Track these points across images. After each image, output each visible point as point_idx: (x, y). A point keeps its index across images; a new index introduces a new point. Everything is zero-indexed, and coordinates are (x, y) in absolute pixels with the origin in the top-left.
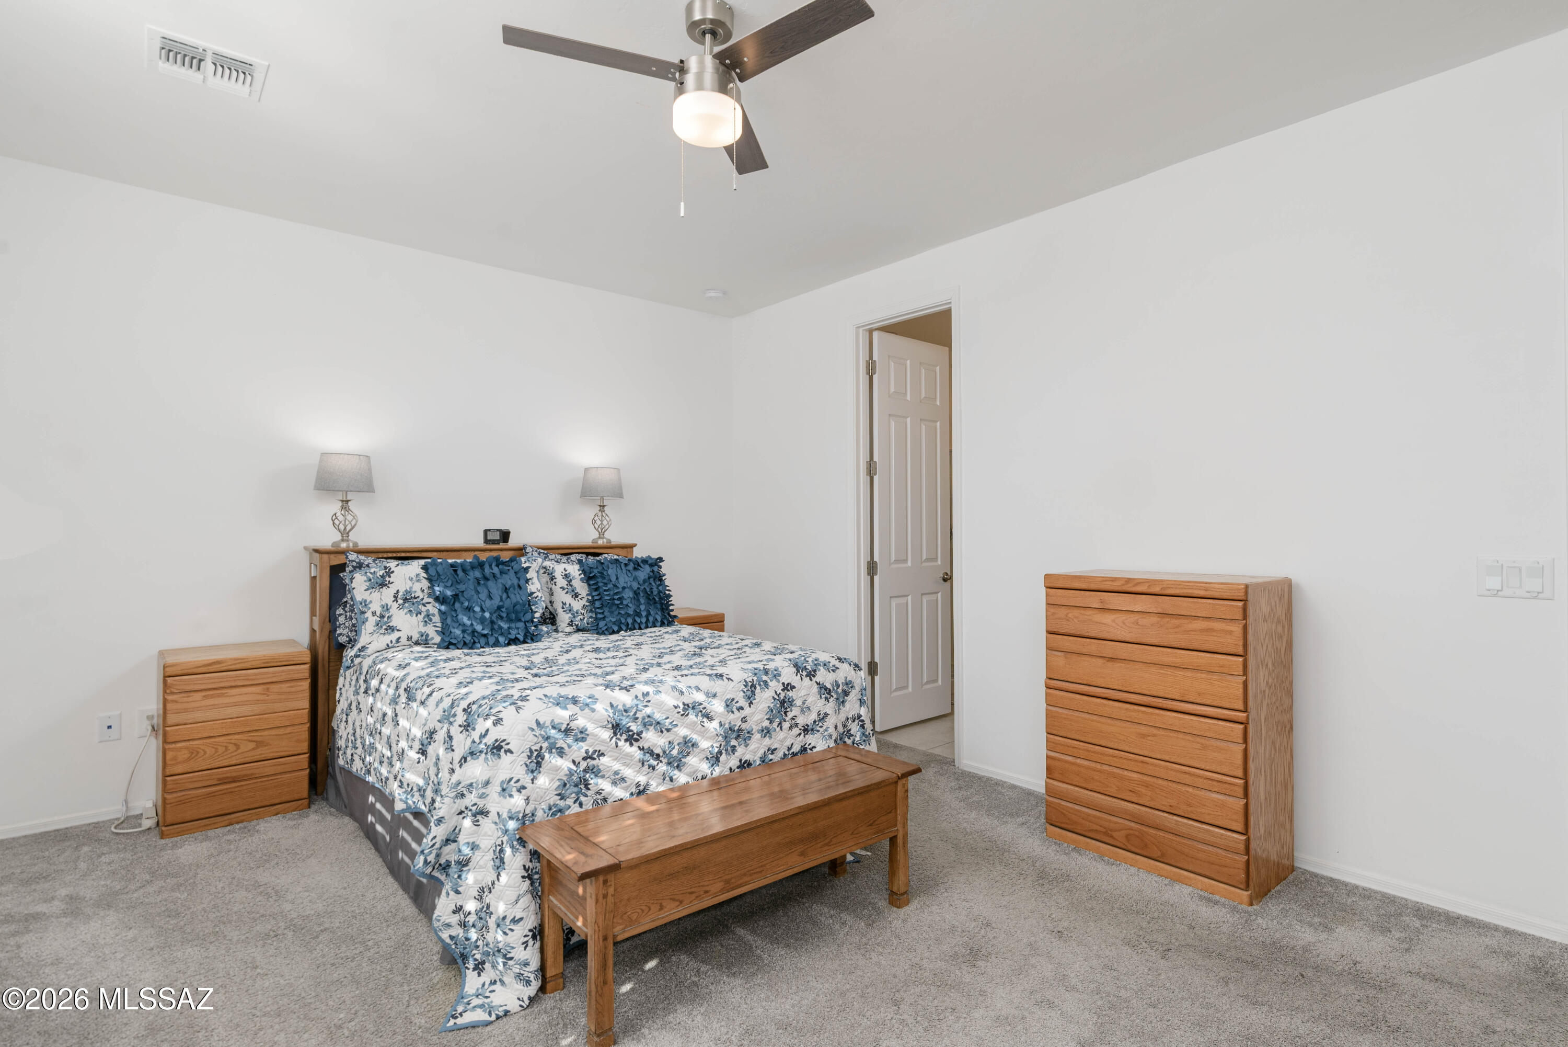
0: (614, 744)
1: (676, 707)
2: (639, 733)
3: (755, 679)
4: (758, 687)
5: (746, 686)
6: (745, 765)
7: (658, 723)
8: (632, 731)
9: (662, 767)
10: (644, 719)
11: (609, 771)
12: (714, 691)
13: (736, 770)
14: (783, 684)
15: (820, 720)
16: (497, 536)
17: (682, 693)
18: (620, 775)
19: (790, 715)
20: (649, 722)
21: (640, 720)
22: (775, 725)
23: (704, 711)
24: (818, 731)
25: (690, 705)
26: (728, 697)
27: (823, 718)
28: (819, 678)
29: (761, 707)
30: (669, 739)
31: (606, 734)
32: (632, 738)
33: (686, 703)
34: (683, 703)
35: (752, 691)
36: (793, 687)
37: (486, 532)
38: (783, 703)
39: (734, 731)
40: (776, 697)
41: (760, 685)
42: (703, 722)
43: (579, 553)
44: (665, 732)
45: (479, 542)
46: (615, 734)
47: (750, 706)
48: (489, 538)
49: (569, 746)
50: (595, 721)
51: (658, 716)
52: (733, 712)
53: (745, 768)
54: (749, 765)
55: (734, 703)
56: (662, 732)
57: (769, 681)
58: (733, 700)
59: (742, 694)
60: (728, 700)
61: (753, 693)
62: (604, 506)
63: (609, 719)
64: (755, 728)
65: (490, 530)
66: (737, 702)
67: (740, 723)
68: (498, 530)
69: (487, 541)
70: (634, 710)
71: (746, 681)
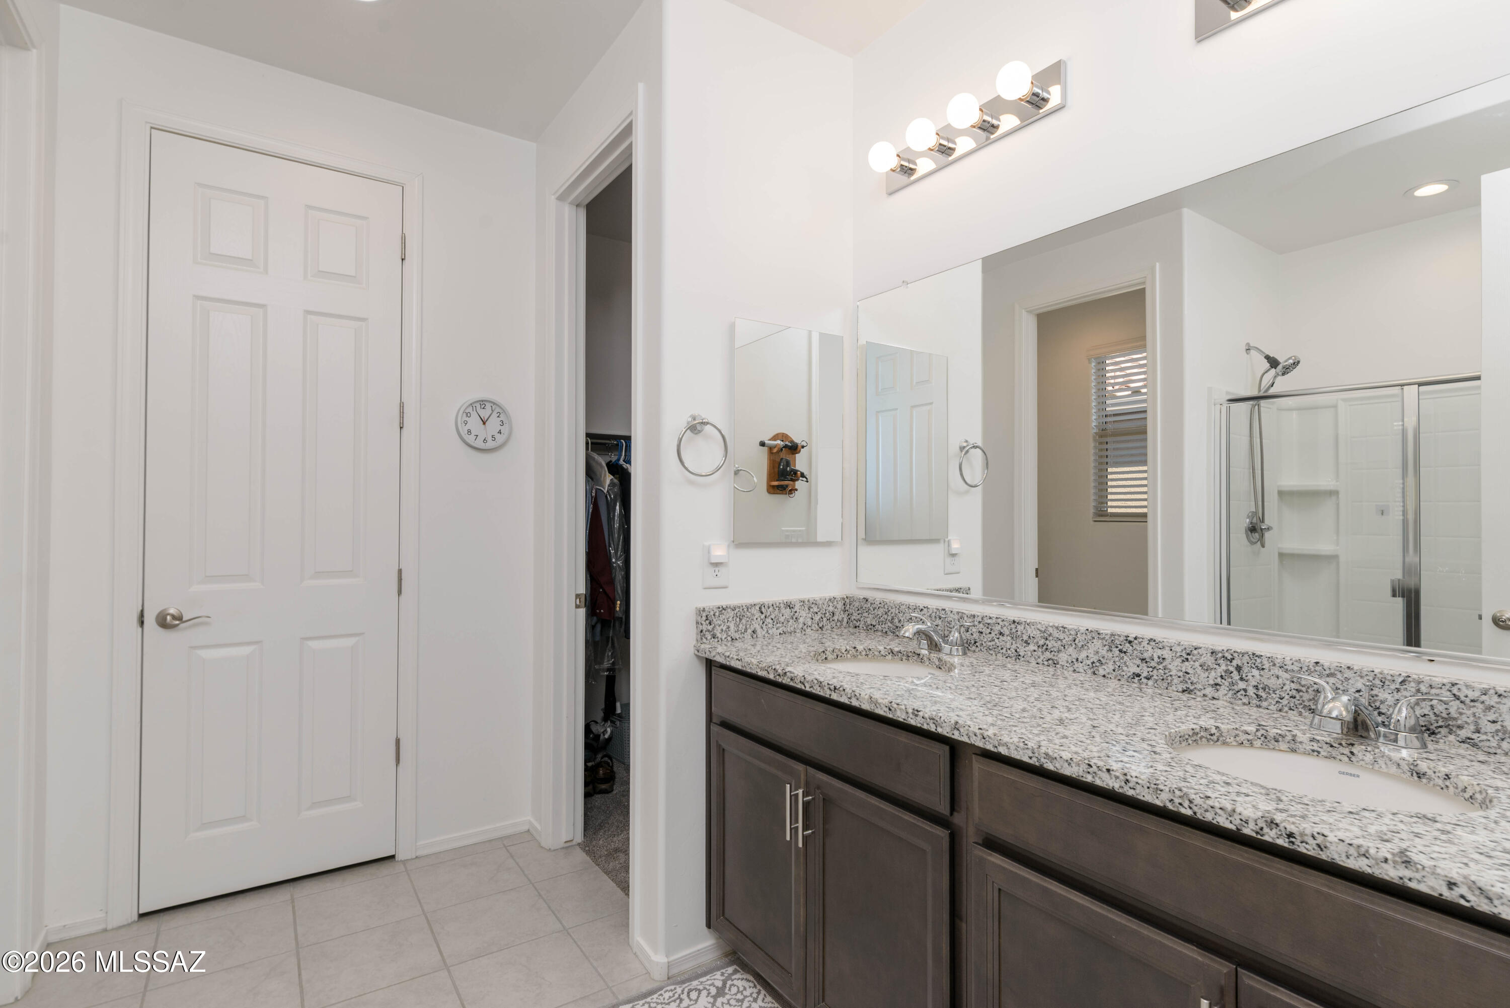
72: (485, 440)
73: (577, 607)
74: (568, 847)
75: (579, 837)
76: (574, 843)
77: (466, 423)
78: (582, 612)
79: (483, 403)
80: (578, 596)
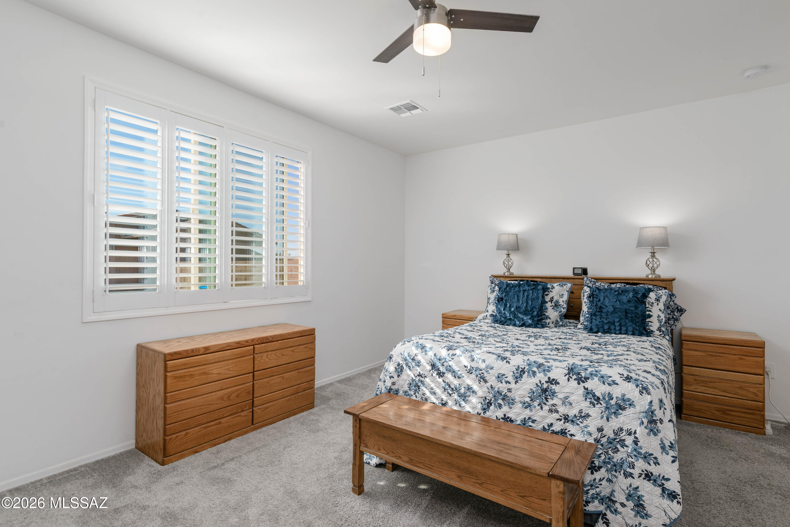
0: (431, 374)
1: (465, 367)
2: (443, 373)
3: (527, 367)
4: (526, 373)
5: (517, 370)
6: (506, 419)
7: (454, 372)
8: (440, 371)
9: (455, 396)
10: (447, 367)
11: (429, 386)
12: (492, 365)
13: (501, 420)
14: (549, 378)
15: (581, 417)
16: (580, 271)
17: (473, 360)
18: (433, 391)
19: (551, 402)
20: (450, 369)
21: (445, 366)
22: (536, 404)
23: (482, 375)
24: (578, 424)
25: (474, 368)
26: (501, 372)
27: (584, 417)
28: (590, 384)
29: (525, 387)
30: (460, 383)
31: (429, 368)
32: (441, 374)
33: (472, 366)
34: (471, 366)
35: (521, 375)
36: (557, 383)
37: (574, 268)
38: (545, 391)
39: (501, 394)
40: (539, 384)
41: (528, 372)
42: (481, 381)
43: (621, 283)
44: (457, 378)
45: (570, 274)
46: (432, 368)
47: (516, 383)
48: (575, 272)
49: (413, 367)
50: (426, 360)
51: (456, 368)
52: (502, 382)
53: (508, 421)
54: (512, 421)
55: (504, 377)
56: (455, 377)
57: (537, 372)
58: (504, 375)
59: (512, 373)
60: (500, 374)
61: (521, 376)
62: (654, 253)
63: (431, 361)
64: (517, 399)
65: (576, 268)
66: (506, 377)
67: (506, 391)
68: (580, 268)
69: (574, 274)
70: (444, 361)
71: (519, 366)
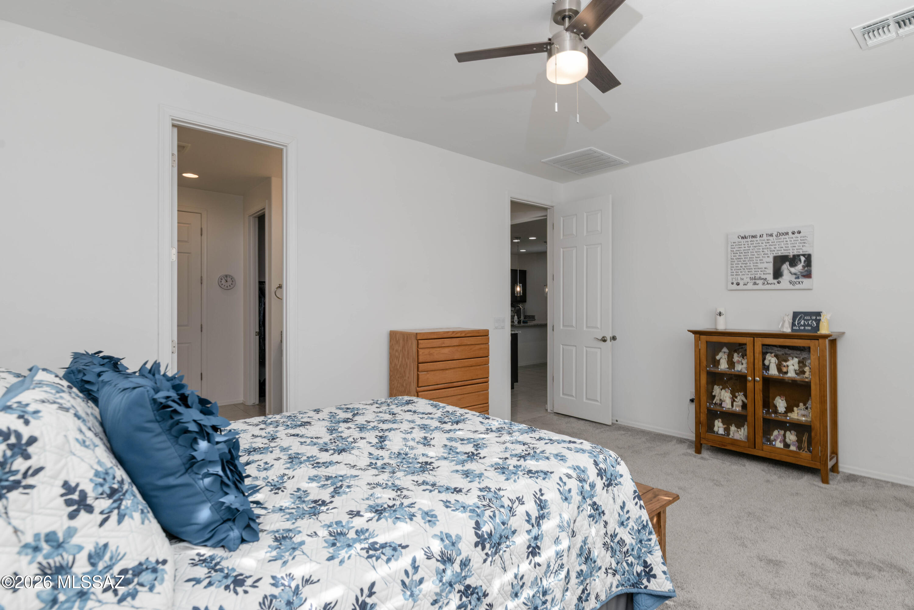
72: (227, 287)
73: (256, 335)
74: (254, 405)
75: (257, 402)
76: (256, 404)
77: (221, 282)
78: (258, 337)
79: (226, 276)
80: (256, 332)
